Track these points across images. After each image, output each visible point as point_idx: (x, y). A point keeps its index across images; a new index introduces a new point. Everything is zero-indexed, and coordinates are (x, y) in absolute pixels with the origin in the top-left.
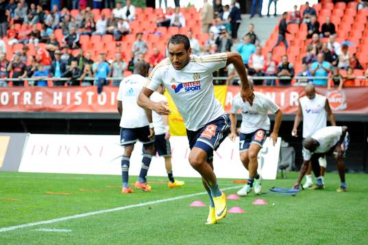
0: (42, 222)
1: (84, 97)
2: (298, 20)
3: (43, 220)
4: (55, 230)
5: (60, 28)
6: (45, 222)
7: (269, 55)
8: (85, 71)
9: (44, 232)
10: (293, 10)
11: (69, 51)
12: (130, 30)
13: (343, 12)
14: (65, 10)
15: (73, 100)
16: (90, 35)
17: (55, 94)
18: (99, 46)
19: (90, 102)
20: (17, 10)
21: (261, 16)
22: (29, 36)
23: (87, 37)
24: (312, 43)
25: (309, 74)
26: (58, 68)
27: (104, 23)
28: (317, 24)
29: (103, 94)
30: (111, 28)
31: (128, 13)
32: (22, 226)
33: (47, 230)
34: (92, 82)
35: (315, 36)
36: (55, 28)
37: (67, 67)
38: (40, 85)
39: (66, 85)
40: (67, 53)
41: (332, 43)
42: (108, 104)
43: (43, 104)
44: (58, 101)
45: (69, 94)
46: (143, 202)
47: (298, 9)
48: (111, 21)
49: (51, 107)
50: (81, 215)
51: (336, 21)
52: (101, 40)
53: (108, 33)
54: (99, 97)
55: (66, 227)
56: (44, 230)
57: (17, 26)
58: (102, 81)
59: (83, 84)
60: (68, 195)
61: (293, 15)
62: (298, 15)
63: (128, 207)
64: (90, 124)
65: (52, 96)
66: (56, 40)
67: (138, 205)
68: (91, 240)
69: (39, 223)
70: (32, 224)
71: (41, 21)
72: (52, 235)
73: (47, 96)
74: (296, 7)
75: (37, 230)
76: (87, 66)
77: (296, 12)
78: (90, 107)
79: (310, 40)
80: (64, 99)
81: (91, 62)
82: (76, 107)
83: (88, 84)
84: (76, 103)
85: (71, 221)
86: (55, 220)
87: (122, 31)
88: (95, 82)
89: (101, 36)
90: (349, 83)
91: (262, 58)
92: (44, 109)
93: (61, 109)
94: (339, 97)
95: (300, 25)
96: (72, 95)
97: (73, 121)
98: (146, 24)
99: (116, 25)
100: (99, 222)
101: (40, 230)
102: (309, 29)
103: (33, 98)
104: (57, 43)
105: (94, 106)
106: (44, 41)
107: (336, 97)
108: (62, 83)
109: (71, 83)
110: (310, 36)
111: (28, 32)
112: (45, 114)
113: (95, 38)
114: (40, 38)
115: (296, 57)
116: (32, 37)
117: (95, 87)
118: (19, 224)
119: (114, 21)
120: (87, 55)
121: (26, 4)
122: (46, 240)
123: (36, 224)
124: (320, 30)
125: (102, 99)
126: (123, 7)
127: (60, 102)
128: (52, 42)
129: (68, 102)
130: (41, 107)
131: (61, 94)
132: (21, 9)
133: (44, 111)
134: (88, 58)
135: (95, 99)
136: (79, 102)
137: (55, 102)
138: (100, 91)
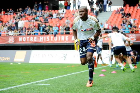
0: (39, 81)
1: (50, 38)
2: (118, 13)
3: (39, 80)
4: (44, 84)
5: (42, 16)
6: (40, 81)
7: (109, 23)
8: (50, 30)
9: (40, 85)
10: (117, 9)
11: (45, 24)
12: (64, 17)
13: (132, 10)
14: (43, 11)
15: (46, 39)
16: (51, 18)
17: (41, 37)
18: (54, 22)
19: (52, 40)
20: (28, 11)
21: (106, 11)
22: (32, 19)
23: (50, 19)
24: (123, 20)
25: (123, 29)
26: (41, 29)
27: (56, 15)
28: (125, 13)
29: (56, 37)
30: (58, 16)
31: (63, 12)
32: (31, 83)
33: (41, 84)
34: (52, 33)
35: (124, 17)
36: (40, 17)
37: (45, 29)
38: (36, 35)
39: (44, 34)
40: (44, 24)
41: (130, 19)
42: (58, 40)
43: (37, 41)
44: (41, 40)
45: (45, 38)
46: (73, 73)
47: (118, 9)
48: (58, 14)
49: (39, 42)
50: (52, 78)
51: (131, 12)
52: (55, 20)
53: (57, 18)
54: (55, 38)
55: (48, 83)
56: (40, 84)
57: (28, 16)
58: (56, 33)
59: (50, 34)
60: (47, 71)
61: (117, 11)
62: (118, 11)
63: (68, 75)
64: (52, 47)
65: (39, 38)
66: (40, 20)
67: (72, 74)
68: (58, 88)
69: (38, 82)
70: (35, 82)
71: (36, 14)
72: (43, 87)
73: (38, 38)
74: (117, 8)
75: (37, 84)
76: (51, 28)
77: (117, 10)
78: (52, 41)
79: (123, 19)
80: (44, 39)
81: (52, 27)
82: (47, 41)
83: (51, 34)
84: (47, 40)
85: (49, 80)
86: (43, 80)
87: (62, 17)
88: (53, 33)
89: (55, 19)
90: (137, 32)
91: (108, 24)
92: (37, 42)
93: (43, 42)
94: (133, 37)
95: (119, 14)
96: (46, 38)
97: (46, 46)
98: (69, 15)
99: (60, 15)
100: (59, 81)
101: (38, 84)
102: (122, 15)
103: (33, 39)
104: (41, 21)
105: (53, 41)
106: (37, 21)
107: (132, 37)
108: (43, 34)
109: (46, 34)
110: (123, 17)
111: (32, 18)
112: (37, 44)
113: (53, 20)
114: (35, 20)
115: (118, 24)
116: (33, 20)
117: (54, 35)
118: (30, 82)
119: (59, 14)
120: (51, 25)
121: (31, 9)
122: (41, 89)
123: (37, 82)
124: (126, 15)
125: (56, 39)
126: (61, 9)
127: (42, 40)
128: (39, 21)
129: (45, 40)
130: (36, 42)
131: (42, 37)
132: (29, 11)
133: (37, 43)
134: (51, 26)
135: (53, 39)
136: (48, 40)
137: (40, 40)
138: (55, 36)
